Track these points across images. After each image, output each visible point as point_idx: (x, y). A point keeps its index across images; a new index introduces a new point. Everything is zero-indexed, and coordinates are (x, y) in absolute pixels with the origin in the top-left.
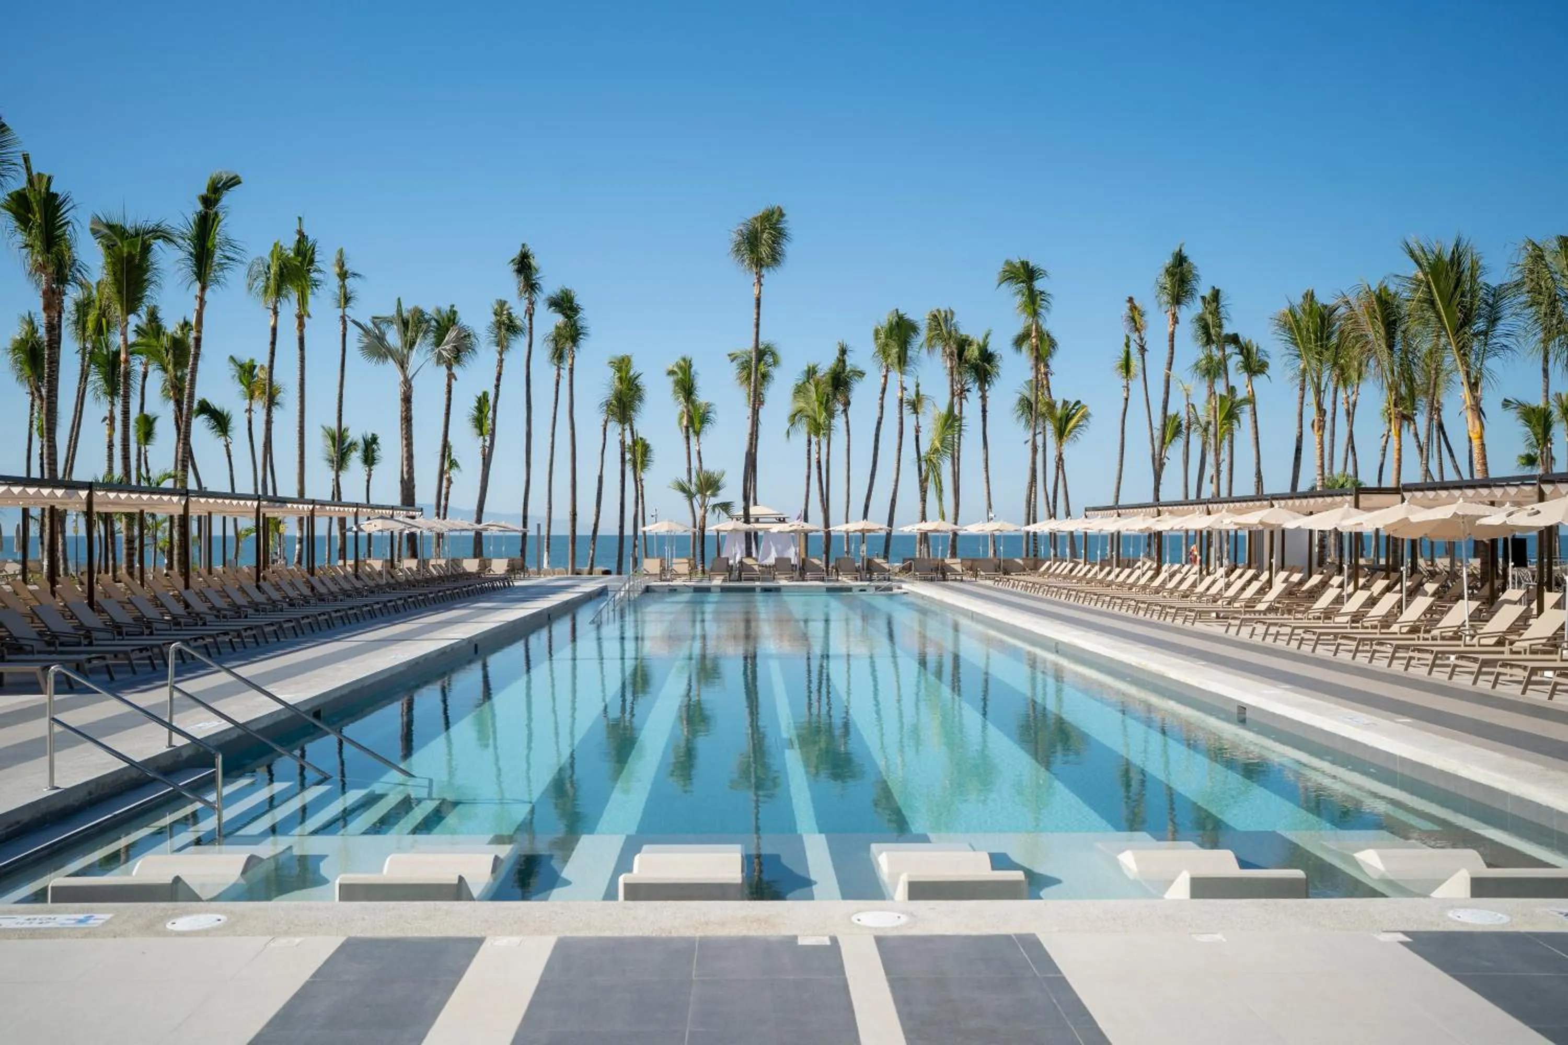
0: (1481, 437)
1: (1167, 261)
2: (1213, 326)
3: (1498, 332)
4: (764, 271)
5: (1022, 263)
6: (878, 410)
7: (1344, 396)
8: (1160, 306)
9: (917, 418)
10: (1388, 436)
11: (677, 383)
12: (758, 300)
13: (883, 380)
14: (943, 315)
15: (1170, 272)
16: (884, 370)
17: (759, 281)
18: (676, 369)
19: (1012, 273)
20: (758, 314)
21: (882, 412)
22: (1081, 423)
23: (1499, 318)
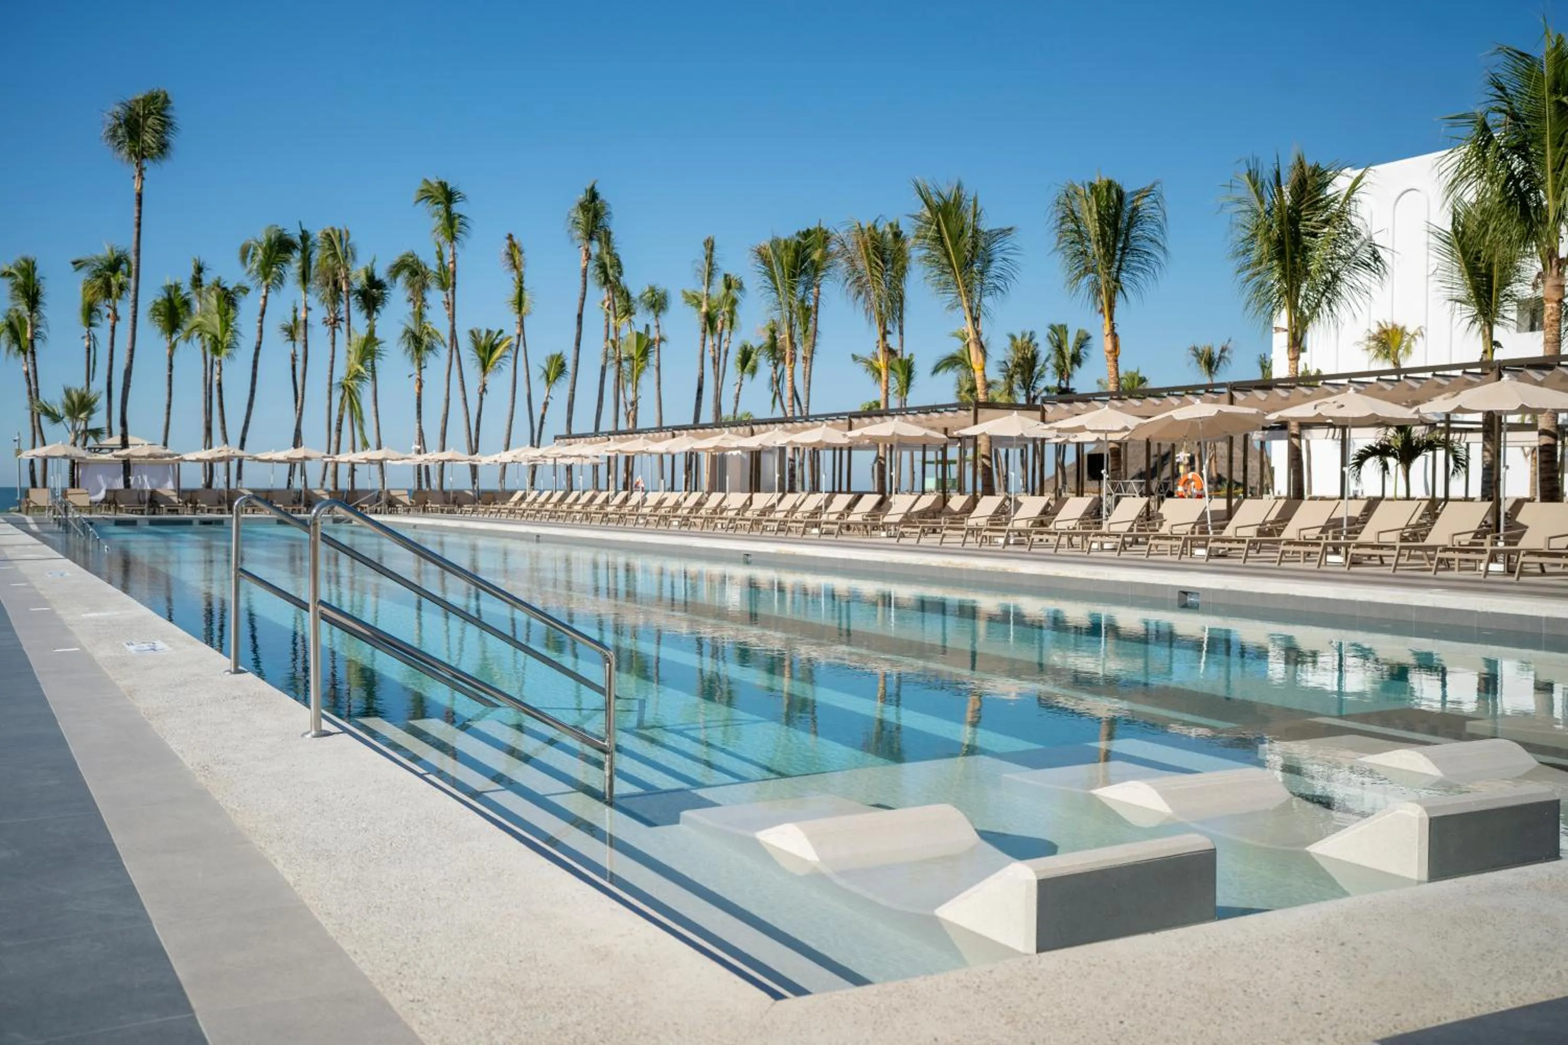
0: (983, 369)
1: (581, 196)
2: (611, 267)
3: (992, 273)
4: (145, 164)
5: (440, 183)
6: (257, 335)
7: (711, 344)
8: (572, 240)
9: (294, 346)
10: (741, 385)
11: (17, 287)
12: (140, 196)
13: (262, 302)
14: (338, 234)
15: (584, 207)
16: (264, 291)
17: (140, 174)
18: (13, 271)
19: (428, 191)
20: (140, 212)
21: (261, 337)
22: (506, 353)
23: (992, 260)
